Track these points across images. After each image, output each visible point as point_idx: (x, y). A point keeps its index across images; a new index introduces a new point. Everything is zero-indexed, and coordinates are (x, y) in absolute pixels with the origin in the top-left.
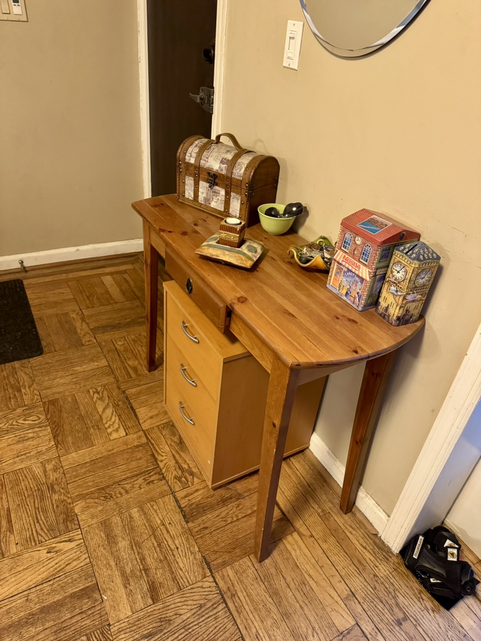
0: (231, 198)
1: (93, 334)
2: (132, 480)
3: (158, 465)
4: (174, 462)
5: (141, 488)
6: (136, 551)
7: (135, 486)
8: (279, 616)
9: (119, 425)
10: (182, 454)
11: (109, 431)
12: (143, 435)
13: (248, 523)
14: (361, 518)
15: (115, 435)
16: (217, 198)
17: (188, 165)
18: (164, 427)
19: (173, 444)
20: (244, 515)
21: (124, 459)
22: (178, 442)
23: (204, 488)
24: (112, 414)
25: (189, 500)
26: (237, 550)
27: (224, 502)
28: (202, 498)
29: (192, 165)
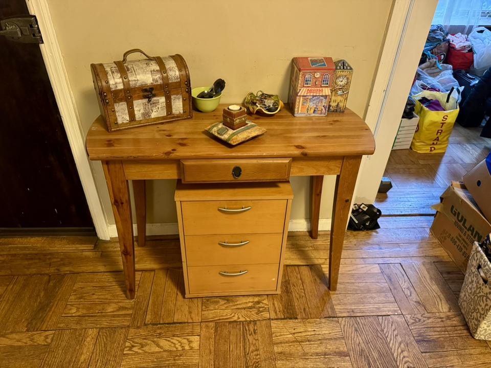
0: (172, 100)
1: (37, 331)
2: (248, 343)
3: (241, 321)
4: (243, 310)
5: (258, 339)
6: (310, 357)
7: (254, 343)
8: (368, 294)
9: (185, 339)
10: (238, 303)
11: (187, 347)
12: (207, 323)
13: (308, 285)
14: (323, 233)
15: (195, 345)
16: (157, 107)
17: (116, 92)
18: (205, 306)
19: (226, 306)
20: (302, 285)
21: (224, 344)
22: (226, 301)
23: (273, 300)
24: (169, 341)
25: (279, 312)
26: (325, 298)
27: (288, 292)
28: (281, 303)
29: (121, 90)
